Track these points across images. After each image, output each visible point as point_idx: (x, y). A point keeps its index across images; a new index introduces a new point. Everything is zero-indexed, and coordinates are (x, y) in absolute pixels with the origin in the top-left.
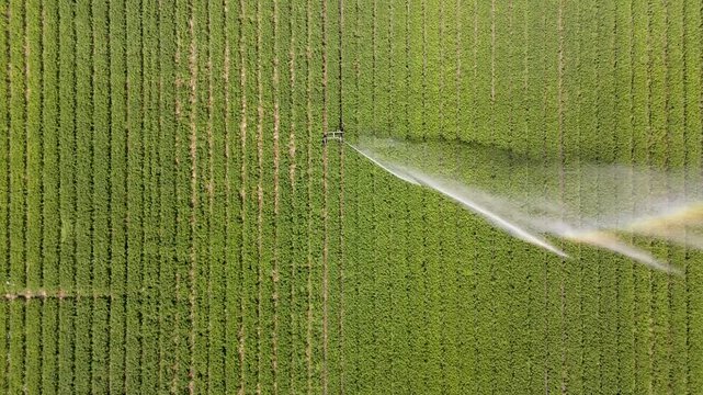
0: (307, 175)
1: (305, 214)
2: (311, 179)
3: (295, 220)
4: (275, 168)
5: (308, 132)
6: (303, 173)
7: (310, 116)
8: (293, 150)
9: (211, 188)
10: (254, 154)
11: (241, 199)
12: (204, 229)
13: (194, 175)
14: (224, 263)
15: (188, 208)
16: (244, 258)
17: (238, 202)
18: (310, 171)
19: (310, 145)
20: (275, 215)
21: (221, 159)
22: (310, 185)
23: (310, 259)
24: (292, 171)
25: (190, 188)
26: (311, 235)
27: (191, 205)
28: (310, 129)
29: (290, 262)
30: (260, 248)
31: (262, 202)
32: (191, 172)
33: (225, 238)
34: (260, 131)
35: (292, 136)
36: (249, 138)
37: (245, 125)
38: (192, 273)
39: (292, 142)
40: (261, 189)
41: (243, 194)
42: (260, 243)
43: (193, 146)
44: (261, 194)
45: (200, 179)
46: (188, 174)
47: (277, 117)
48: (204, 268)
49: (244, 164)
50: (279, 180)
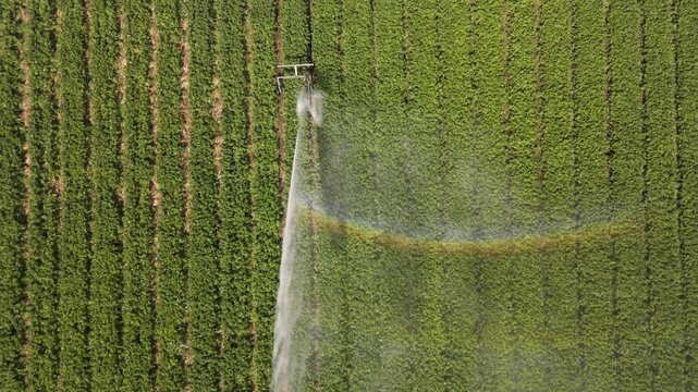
0: (246, 158)
1: (243, 233)
2: (254, 164)
3: (224, 245)
4: (185, 145)
5: (246, 73)
6: (238, 153)
7: (250, 43)
8: (219, 108)
9: (61, 185)
10: (142, 118)
11: (119, 205)
12: (47, 266)
13: (28, 161)
14: (88, 330)
15: (15, 226)
16: (126, 321)
17: (113, 212)
18: (252, 149)
19: (251, 100)
20: (185, 234)
21: (79, 128)
22: (252, 177)
23: (254, 320)
24: (218, 149)
25: (20, 187)
26: (254, 274)
27: (23, 220)
28: (250, 68)
29: (217, 326)
30: (158, 300)
31: (160, 211)
32: (22, 156)
33: (89, 282)
34: (154, 73)
35: (216, 82)
36: (134, 91)
37: (125, 63)
38: (28, 350)
39: (217, 95)
40: (157, 186)
41: (123, 195)
42: (157, 289)
43: (26, 105)
44: (158, 195)
45: (40, 168)
46: (15, 158)
47: (187, 46)
48: (48, 341)
49: (125, 139)
50: (191, 168)
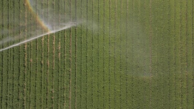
1: (63, 70)
2: (66, 58)
3: (60, 72)
4: (53, 54)
5: (65, 42)
6: (63, 56)
7: (66, 36)
8: (60, 48)
9: (32, 61)
10: (46, 49)
11: (42, 64)
12: (29, 75)
13: (26, 56)
14: (36, 86)
15: (23, 68)
16: (42, 85)
17: (41, 65)
18: (65, 55)
19: (65, 46)
20: (53, 70)
21: (35, 51)
22: (65, 60)
23: (65, 85)
24: (59, 55)
25: (24, 61)
26: (65, 77)
27: (25, 67)
28: (65, 41)
29: (58, 86)
30: (48, 81)
31: (49, 66)
32: (25, 55)
33: (36, 78)
34: (48, 41)
35: (59, 43)
36: (45, 44)
37: (43, 39)
38: (25, 90)
39: (59, 45)
40: (48, 61)
41: (42, 62)
42: (48, 79)
44: (48, 63)
45: (28, 57)
46: (24, 56)
47: (54, 36)
48: (29, 88)
49: (43, 53)
50: (55, 58)
